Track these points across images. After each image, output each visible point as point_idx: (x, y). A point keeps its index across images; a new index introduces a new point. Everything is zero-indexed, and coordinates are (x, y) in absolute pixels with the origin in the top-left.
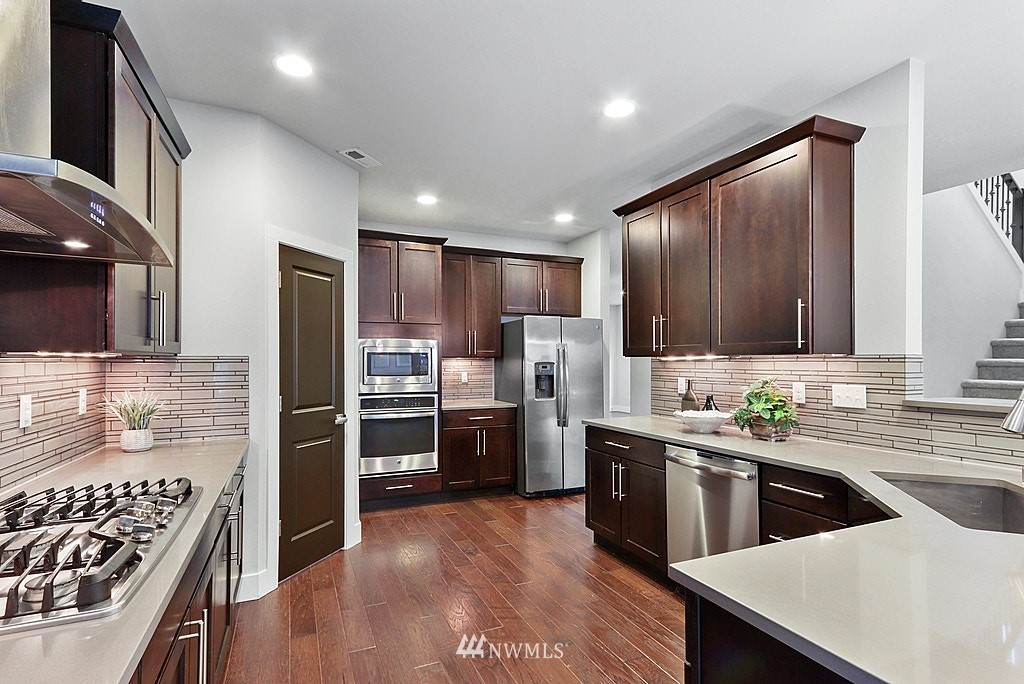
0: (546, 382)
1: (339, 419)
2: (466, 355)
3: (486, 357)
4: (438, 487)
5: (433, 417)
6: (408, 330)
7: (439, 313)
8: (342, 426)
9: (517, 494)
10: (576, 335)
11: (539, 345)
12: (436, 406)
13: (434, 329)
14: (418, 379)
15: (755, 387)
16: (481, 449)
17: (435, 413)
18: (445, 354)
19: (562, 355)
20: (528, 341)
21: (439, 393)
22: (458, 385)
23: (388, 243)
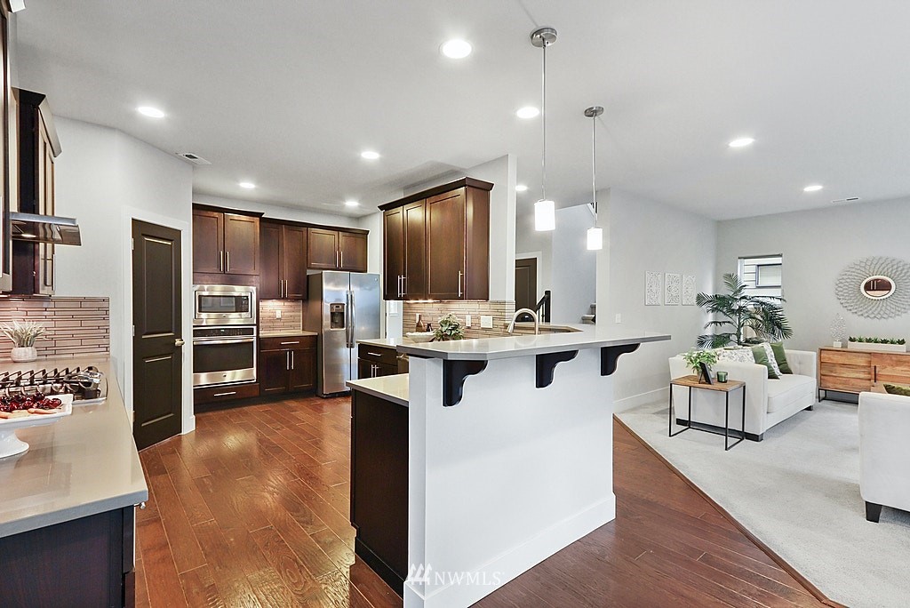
0: (339, 316)
1: (178, 342)
2: (279, 298)
3: (295, 300)
4: (256, 393)
5: (252, 342)
6: (232, 279)
7: (257, 267)
8: (180, 348)
9: (317, 396)
10: (361, 285)
11: (334, 290)
12: (255, 335)
13: (254, 279)
14: (240, 315)
15: (444, 318)
16: (290, 364)
17: (255, 340)
18: (263, 296)
19: (351, 299)
20: (325, 287)
21: (258, 325)
22: (274, 320)
23: (216, 214)
